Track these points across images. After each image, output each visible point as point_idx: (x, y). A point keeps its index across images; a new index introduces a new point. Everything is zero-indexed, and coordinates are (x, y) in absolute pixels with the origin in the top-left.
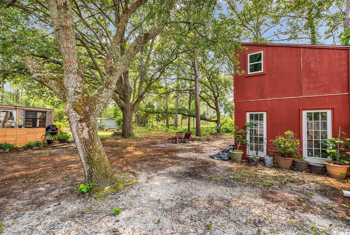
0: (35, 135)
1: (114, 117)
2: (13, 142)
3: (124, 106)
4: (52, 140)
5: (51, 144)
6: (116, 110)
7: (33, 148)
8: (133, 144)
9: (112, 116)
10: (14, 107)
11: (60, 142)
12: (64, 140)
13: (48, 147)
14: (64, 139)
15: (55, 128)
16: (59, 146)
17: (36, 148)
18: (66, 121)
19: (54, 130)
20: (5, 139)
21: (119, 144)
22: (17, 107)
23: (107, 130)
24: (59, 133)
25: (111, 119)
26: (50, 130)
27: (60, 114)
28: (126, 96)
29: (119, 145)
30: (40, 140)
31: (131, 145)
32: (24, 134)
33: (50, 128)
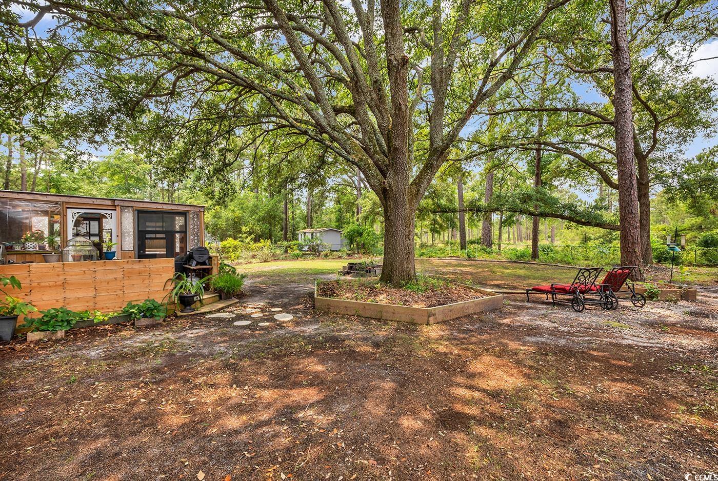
0: (146, 282)
1: (336, 226)
2: (87, 304)
3: (390, 186)
4: (193, 293)
5: (190, 305)
6: (340, 211)
7: (137, 324)
8: (434, 315)
9: (334, 224)
10: (109, 203)
11: (217, 298)
12: (228, 292)
13: (181, 317)
14: (228, 288)
15: (206, 257)
16: (210, 312)
17: (144, 322)
18: (247, 237)
19: (204, 263)
20: (63, 296)
21: (387, 312)
22: (116, 203)
23: (326, 256)
24: (215, 271)
25: (331, 232)
26: (195, 263)
27: (236, 222)
28: (396, 149)
29: (384, 314)
30: (160, 298)
31: (429, 317)
32: (116, 279)
33: (194, 256)
